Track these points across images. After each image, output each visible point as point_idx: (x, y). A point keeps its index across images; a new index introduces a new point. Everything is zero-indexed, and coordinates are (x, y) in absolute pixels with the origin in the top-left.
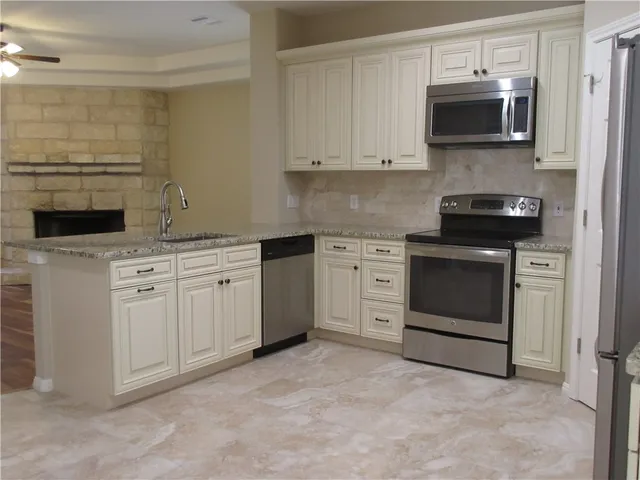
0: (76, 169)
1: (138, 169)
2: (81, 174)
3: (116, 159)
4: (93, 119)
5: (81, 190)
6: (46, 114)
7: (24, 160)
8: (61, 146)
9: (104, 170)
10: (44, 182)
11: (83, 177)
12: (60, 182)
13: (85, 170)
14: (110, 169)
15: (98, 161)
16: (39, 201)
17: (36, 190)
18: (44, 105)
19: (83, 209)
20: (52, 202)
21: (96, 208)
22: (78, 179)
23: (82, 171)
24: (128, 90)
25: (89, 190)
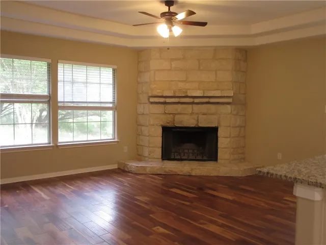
0: (191, 100)
1: (230, 100)
2: (193, 103)
3: (218, 93)
4: (201, 68)
5: (192, 114)
6: (173, 66)
7: (160, 95)
8: (181, 85)
9: (207, 100)
10: (170, 108)
11: (194, 106)
12: (179, 108)
13: (197, 100)
14: (212, 100)
15: (205, 95)
16: (166, 120)
17: (165, 113)
18: (172, 60)
19: (193, 126)
20: (174, 120)
21: (201, 125)
22: (191, 106)
23: (194, 101)
24: (226, 48)
25: (197, 114)
